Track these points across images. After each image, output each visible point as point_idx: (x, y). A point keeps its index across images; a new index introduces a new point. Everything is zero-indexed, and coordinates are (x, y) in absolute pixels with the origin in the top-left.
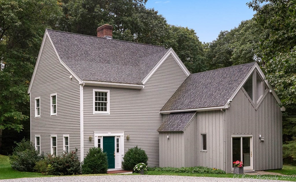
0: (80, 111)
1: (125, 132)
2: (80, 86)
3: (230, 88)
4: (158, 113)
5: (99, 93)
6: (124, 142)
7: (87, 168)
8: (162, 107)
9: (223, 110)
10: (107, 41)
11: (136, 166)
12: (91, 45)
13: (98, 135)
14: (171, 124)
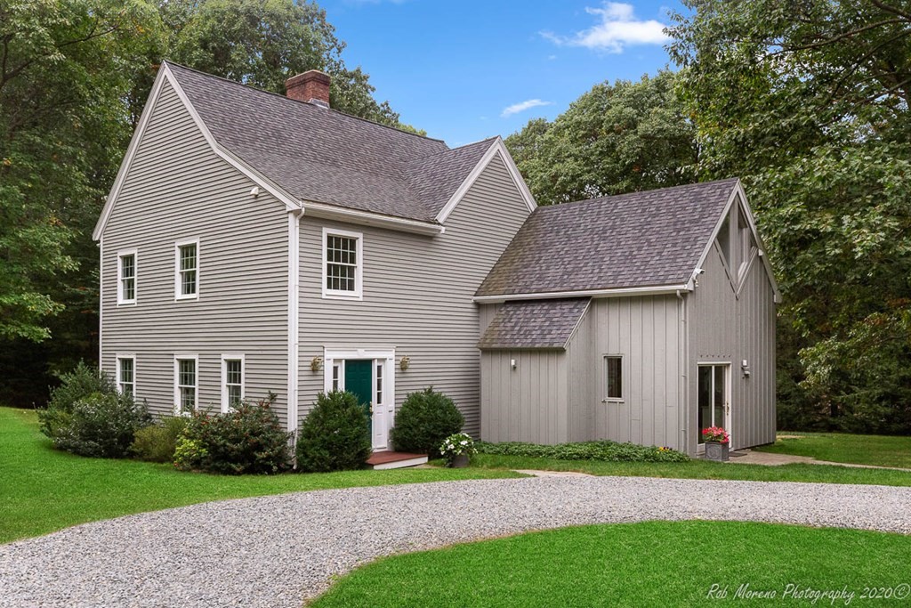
0: (289, 288)
1: (398, 349)
2: (291, 216)
3: (687, 240)
4: (470, 302)
5: (338, 239)
6: (394, 375)
7: (317, 450)
8: (479, 286)
9: (681, 294)
10: (320, 112)
11: (448, 441)
12: (285, 116)
13: (335, 356)
14: (517, 328)
